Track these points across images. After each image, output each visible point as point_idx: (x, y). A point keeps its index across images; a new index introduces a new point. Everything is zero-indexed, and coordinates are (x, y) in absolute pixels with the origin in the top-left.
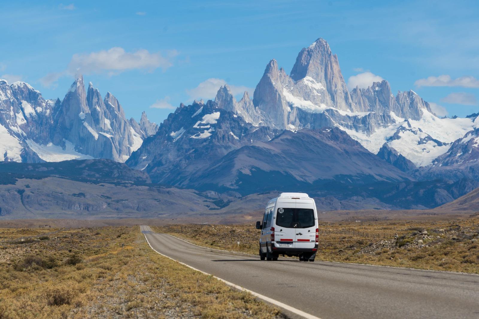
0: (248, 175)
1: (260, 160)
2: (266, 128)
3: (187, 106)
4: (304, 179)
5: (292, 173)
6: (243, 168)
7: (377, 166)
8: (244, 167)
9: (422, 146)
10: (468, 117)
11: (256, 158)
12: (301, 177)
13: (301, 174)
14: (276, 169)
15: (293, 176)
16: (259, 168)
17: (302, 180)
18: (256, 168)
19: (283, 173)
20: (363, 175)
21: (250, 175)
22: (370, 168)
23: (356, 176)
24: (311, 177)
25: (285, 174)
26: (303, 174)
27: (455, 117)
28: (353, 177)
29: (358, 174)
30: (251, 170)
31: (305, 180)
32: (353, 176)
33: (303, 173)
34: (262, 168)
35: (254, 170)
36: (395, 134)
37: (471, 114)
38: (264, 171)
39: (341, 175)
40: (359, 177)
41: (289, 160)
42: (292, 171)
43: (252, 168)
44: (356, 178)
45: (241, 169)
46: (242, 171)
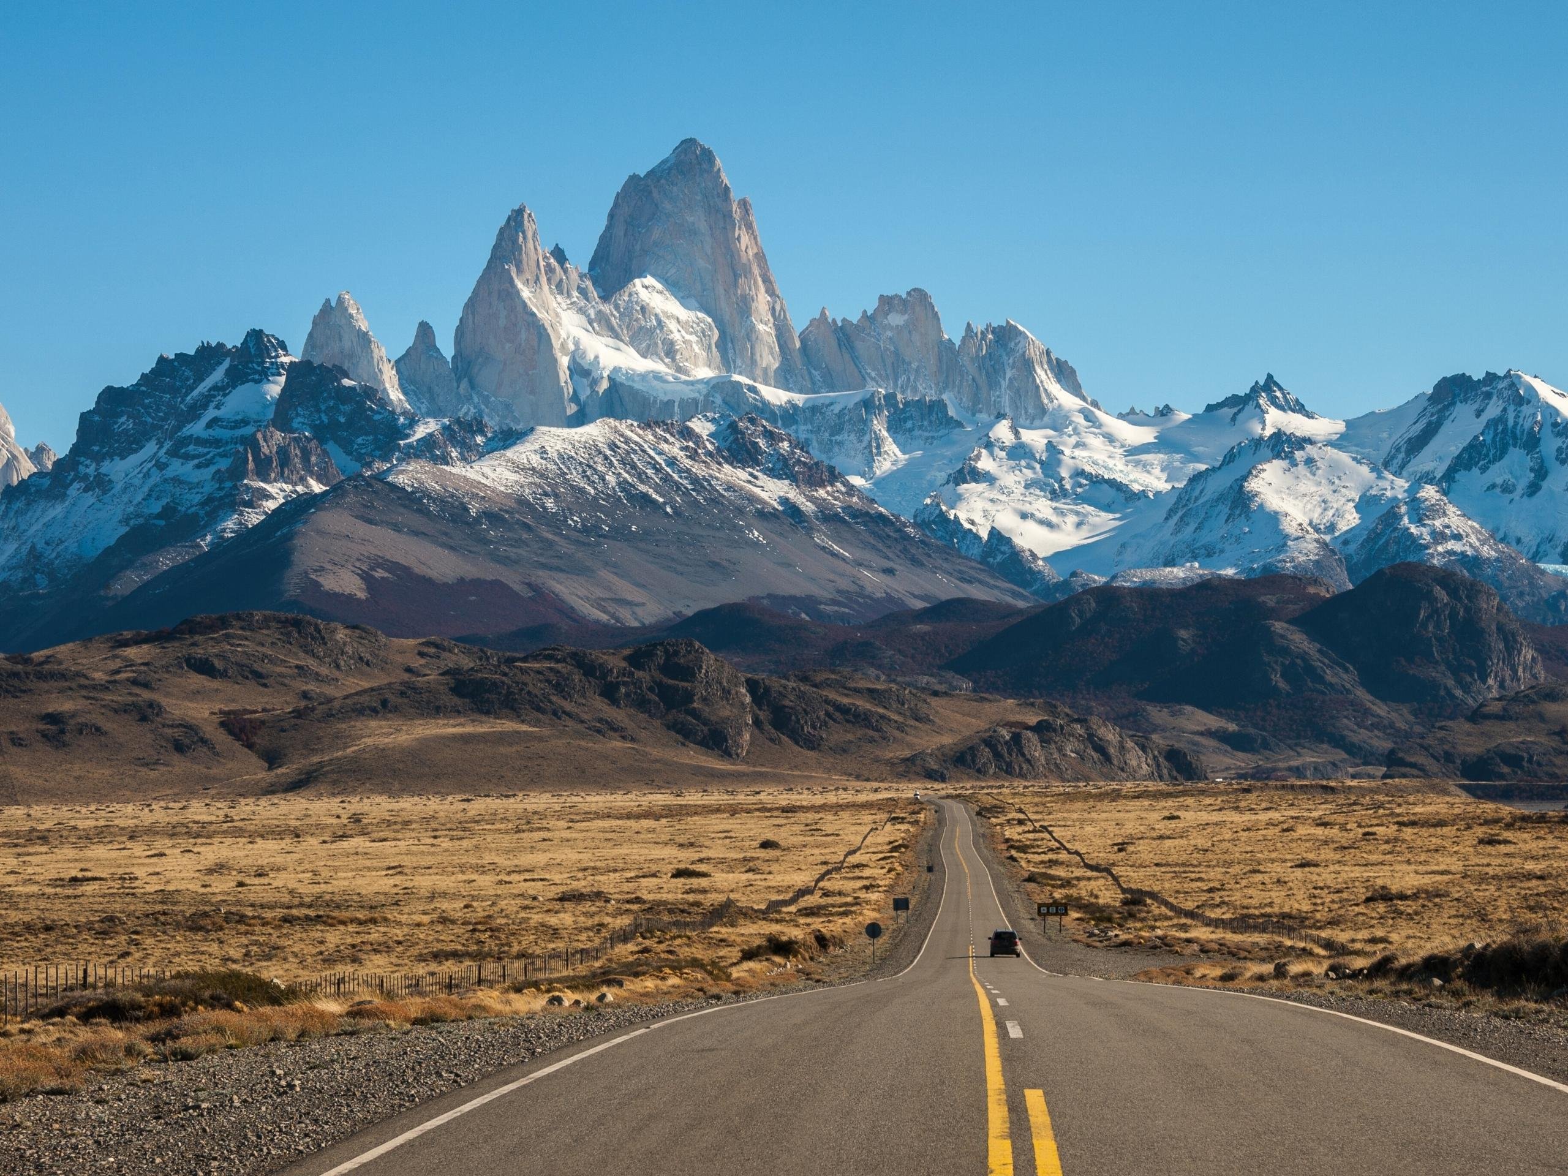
0: (350, 597)
1: (416, 533)
2: (471, 426)
3: (172, 357)
4: (613, 616)
5: (559, 588)
6: (328, 566)
7: (915, 562)
8: (334, 564)
10: (1211, 409)
11: (397, 528)
12: (599, 604)
13: (600, 593)
14: (489, 571)
15: (562, 601)
16: (407, 569)
17: (604, 617)
18: (393, 567)
19: (517, 588)
20: (865, 597)
21: (362, 595)
22: (889, 571)
23: (834, 602)
24: (643, 604)
25: (527, 593)
26: (607, 595)
27: (1166, 411)
28: (822, 607)
29: (839, 591)
30: (366, 577)
31: (617, 620)
32: (821, 603)
33: (609, 589)
34: (419, 569)
35: (380, 574)
37: (1222, 399)
38: (428, 581)
40: (845, 606)
41: (550, 536)
42: (561, 583)
43: (372, 569)
44: (836, 608)
45: (320, 570)
46: (321, 580)
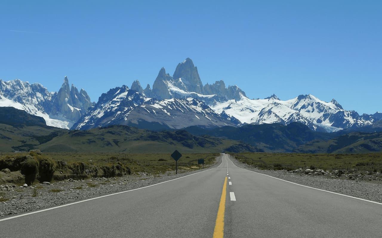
0: (135, 124)
1: (146, 115)
5: (166, 123)
7: (220, 121)
8: (133, 119)
9: (243, 112)
10: (265, 99)
11: (143, 114)
12: (173, 126)
13: (172, 124)
14: (156, 121)
16: (144, 120)
17: (173, 128)
18: (142, 120)
19: (160, 123)
21: (137, 124)
22: (216, 122)
23: (208, 126)
25: (162, 124)
26: (174, 124)
27: (259, 99)
30: (138, 121)
35: (140, 121)
36: (228, 106)
37: (267, 97)
38: (147, 122)
39: (198, 125)
45: (131, 120)
